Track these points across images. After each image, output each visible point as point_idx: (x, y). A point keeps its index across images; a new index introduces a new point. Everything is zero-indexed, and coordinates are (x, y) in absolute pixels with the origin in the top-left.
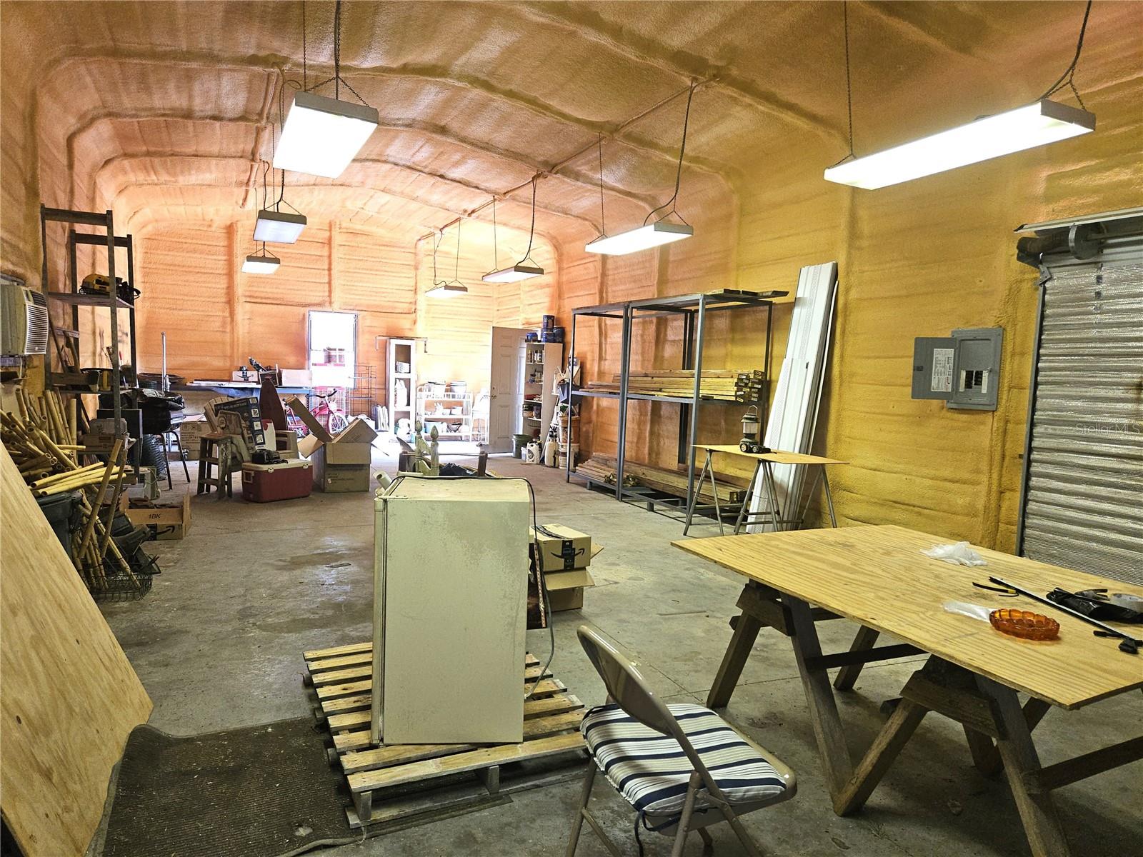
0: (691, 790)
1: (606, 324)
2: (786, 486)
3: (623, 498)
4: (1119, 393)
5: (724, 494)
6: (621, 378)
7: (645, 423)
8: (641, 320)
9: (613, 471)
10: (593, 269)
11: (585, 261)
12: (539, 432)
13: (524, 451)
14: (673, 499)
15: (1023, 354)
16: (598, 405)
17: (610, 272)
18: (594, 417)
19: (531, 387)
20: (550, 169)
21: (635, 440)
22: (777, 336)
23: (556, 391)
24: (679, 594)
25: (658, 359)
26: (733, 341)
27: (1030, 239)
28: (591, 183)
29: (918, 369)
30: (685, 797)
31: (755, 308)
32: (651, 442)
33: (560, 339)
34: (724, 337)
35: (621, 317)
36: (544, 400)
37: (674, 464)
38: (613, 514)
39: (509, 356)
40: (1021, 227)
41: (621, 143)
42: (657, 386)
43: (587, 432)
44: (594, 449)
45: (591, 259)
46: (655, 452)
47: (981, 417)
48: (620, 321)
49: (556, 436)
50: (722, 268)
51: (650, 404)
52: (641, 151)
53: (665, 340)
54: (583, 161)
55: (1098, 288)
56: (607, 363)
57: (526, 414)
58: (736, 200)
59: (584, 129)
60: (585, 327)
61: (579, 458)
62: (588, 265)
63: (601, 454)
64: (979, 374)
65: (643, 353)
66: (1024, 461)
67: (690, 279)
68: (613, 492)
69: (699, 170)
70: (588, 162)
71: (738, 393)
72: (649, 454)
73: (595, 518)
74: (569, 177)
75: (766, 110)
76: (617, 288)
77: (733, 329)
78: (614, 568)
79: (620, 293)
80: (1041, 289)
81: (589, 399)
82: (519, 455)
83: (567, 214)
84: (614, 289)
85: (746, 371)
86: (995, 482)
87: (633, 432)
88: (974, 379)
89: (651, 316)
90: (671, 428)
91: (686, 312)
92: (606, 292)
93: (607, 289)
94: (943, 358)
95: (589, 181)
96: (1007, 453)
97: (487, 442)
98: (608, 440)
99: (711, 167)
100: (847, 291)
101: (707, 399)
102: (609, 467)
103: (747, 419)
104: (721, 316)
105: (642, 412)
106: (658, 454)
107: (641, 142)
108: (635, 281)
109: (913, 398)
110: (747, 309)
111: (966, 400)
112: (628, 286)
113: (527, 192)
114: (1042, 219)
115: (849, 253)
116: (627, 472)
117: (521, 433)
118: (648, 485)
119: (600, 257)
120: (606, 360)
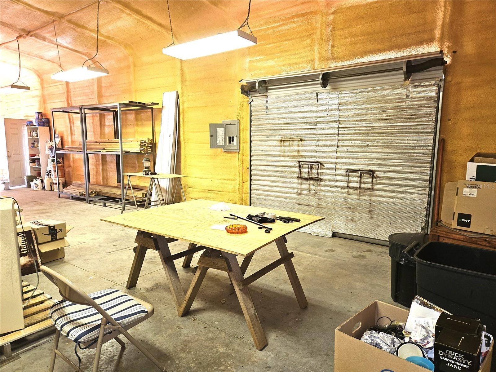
0: (102, 326)
1: (72, 117)
2: (166, 188)
3: (90, 202)
4: (275, 143)
5: (139, 194)
6: (82, 144)
7: (99, 165)
8: (91, 115)
9: (83, 190)
10: (62, 89)
11: (56, 84)
12: (40, 173)
13: (32, 184)
14: (115, 200)
15: (246, 130)
16: (73, 158)
17: (72, 91)
18: (72, 164)
19: (32, 150)
20: (27, 33)
21: (95, 173)
22: (157, 123)
23: (48, 152)
24: (116, 242)
25: (102, 134)
26: (137, 125)
27: (244, 85)
28: (53, 43)
29: (211, 136)
30: (100, 330)
31: (145, 110)
32: (103, 174)
33: (47, 125)
34: (133, 123)
35: (79, 113)
36: (41, 156)
37: (116, 184)
38: (84, 211)
39: (17, 134)
40: (241, 81)
41: (66, 24)
42: (103, 147)
43: (69, 172)
44: (73, 179)
45: (60, 83)
46: (106, 179)
47: (235, 154)
48: (79, 115)
49: (50, 175)
50: (128, 91)
51: (101, 156)
52: (79, 30)
53: (105, 125)
54: (46, 31)
55: (267, 105)
56: (76, 136)
57: (32, 164)
58: (131, 59)
59: (43, 14)
60: (61, 118)
61: (65, 185)
62: (58, 86)
63: (77, 182)
64: (233, 138)
65: (94, 132)
66: (249, 170)
67: (114, 95)
68: (84, 200)
69: (111, 43)
70: (49, 32)
71: (141, 149)
72: (103, 180)
73: (74, 213)
74: (40, 39)
75: (138, 18)
76: (76, 99)
77: (137, 120)
78: (84, 235)
79: (78, 101)
80: (250, 105)
81: (68, 155)
82: (29, 186)
83: (42, 59)
84: (75, 99)
85: (144, 139)
86: (241, 178)
87: (94, 170)
88: (231, 140)
89: (97, 113)
90: (112, 167)
91: (113, 111)
92: (71, 101)
93: (71, 99)
94: (220, 131)
95: (52, 42)
96: (244, 168)
97: (8, 181)
98: (80, 175)
99: (117, 42)
100: (183, 104)
101: (127, 152)
102: (81, 188)
103: (145, 160)
104: (131, 114)
105: (97, 160)
106: (107, 179)
107: (77, 25)
108: (86, 96)
109: (211, 148)
110: (142, 110)
111: (229, 148)
112: (82, 98)
113: (14, 45)
114: (248, 78)
115: (182, 88)
116: (91, 189)
117: (29, 174)
118: (102, 194)
119: (64, 83)
120: (75, 135)
